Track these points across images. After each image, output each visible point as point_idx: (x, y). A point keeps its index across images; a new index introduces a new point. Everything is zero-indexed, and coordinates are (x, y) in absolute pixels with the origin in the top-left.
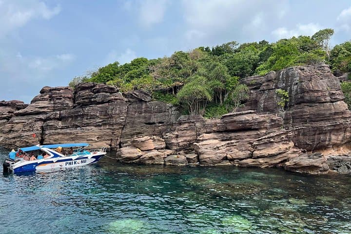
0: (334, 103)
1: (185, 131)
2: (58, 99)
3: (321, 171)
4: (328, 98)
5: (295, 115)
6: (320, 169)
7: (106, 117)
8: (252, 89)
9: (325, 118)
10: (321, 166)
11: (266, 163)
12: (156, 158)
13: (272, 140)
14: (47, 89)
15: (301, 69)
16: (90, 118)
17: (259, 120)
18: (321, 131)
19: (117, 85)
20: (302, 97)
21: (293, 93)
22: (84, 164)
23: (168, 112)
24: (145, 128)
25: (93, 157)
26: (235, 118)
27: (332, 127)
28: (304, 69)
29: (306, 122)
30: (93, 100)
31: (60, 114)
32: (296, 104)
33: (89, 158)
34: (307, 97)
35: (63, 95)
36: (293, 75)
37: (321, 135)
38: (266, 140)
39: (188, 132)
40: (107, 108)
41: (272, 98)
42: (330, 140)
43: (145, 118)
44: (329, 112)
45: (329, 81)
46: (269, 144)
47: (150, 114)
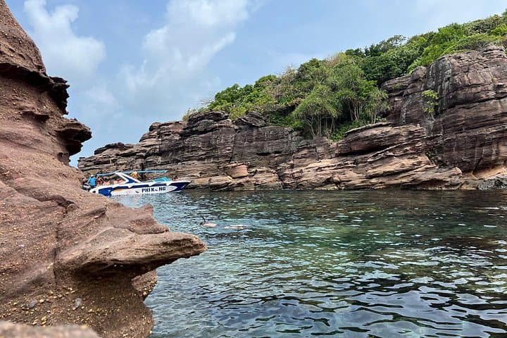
0: (502, 100)
1: (304, 159)
2: (166, 135)
3: (446, 186)
4: (492, 94)
5: (447, 123)
6: (446, 184)
7: (210, 149)
8: (396, 96)
9: (488, 122)
10: (449, 179)
11: (381, 183)
12: (246, 185)
13: (391, 154)
14: (156, 125)
15: (456, 58)
16: (192, 151)
17: (391, 134)
18: (483, 142)
19: (226, 110)
20: (454, 97)
21: (444, 93)
22: (163, 192)
23: (287, 138)
24: (257, 160)
25: (172, 184)
26: (360, 134)
27: (498, 135)
28: (460, 57)
29: (460, 131)
30: (194, 129)
31: (159, 149)
32: (449, 108)
33: (168, 185)
34: (461, 95)
35: (171, 130)
36: (444, 68)
37: (484, 148)
38: (382, 155)
39: (308, 160)
40: (210, 138)
41: (416, 103)
42: (498, 153)
43: (256, 147)
44: (493, 113)
45: (498, 70)
46: (387, 160)
47: (262, 142)
